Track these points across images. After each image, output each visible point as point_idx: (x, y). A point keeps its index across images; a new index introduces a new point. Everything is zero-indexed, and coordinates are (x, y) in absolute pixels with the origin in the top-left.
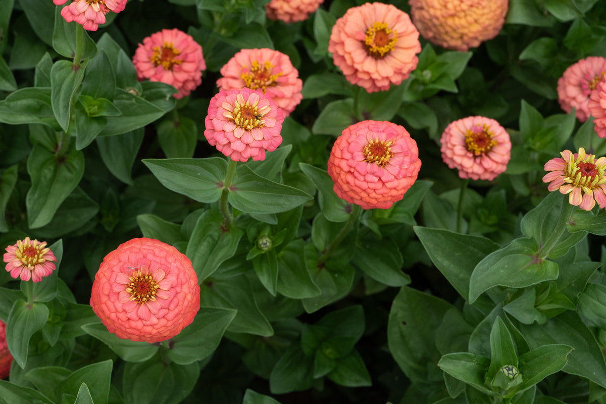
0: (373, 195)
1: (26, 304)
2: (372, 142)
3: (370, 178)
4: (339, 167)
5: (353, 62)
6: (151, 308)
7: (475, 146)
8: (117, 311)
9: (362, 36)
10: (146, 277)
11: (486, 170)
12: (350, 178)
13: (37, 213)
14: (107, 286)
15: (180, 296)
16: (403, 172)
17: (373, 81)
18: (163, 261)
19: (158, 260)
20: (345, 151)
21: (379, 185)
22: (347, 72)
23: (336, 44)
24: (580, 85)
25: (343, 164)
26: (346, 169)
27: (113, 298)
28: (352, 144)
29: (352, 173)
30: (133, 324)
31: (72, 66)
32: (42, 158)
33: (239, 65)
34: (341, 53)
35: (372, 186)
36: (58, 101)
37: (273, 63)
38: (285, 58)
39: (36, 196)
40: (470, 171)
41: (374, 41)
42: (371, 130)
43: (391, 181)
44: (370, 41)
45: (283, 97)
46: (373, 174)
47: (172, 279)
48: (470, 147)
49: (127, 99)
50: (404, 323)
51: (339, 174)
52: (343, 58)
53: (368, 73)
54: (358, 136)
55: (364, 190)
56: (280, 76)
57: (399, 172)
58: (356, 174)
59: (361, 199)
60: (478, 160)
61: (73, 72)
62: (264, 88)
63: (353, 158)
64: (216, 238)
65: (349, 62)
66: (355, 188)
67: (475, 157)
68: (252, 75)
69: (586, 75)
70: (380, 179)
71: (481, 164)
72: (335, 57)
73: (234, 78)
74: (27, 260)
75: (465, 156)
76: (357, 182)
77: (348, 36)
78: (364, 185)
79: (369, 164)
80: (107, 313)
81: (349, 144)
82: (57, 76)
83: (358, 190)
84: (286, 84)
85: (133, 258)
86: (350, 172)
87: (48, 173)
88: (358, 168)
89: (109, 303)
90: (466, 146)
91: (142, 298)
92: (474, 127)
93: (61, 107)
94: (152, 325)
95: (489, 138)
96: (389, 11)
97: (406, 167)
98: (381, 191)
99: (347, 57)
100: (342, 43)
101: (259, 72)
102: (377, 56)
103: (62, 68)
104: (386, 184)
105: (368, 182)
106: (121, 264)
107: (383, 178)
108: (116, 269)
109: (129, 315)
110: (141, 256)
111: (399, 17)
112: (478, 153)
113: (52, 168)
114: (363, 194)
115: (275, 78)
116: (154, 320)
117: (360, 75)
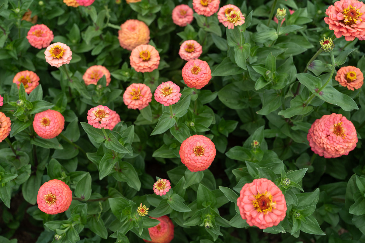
0: (207, 78)
1: (169, 200)
2: (192, 70)
3: (202, 76)
4: (193, 83)
5: (147, 66)
6: (207, 152)
7: (191, 50)
8: (202, 163)
9: (141, 60)
10: (197, 148)
11: (199, 51)
12: (199, 82)
13: (135, 186)
14: (193, 162)
15: (207, 142)
16: (205, 66)
17: (156, 65)
18: (195, 141)
19: (193, 142)
20: (190, 78)
21: (206, 75)
22: (148, 70)
23: (138, 68)
24: (180, 18)
25: (194, 81)
26: (196, 81)
27: (197, 161)
28: (189, 75)
29: (198, 80)
30: (208, 160)
31: (108, 140)
32: (117, 175)
33: (128, 98)
34: (142, 68)
35: (205, 77)
36: (118, 150)
37: (133, 88)
38: (134, 84)
39: (130, 183)
40: (197, 56)
41: (145, 57)
42: (188, 68)
43: (206, 71)
44: (144, 58)
45: (146, 91)
46: (202, 75)
47: (201, 141)
48: (191, 51)
49: (122, 134)
50: (227, 100)
51: (196, 84)
52: (144, 69)
53: (153, 64)
54: (187, 73)
55: (205, 80)
56: (139, 88)
57: (205, 68)
58: (199, 79)
59: (206, 82)
60: (195, 52)
61: (110, 141)
62: (140, 95)
63: (193, 78)
64: (179, 132)
65: (147, 68)
66: (202, 82)
67: (194, 52)
68: (134, 96)
69: (178, 15)
70: (204, 74)
71: (197, 52)
72: (141, 71)
73: (131, 102)
74: (162, 187)
75: (192, 54)
76: (201, 80)
77: (139, 63)
78: (203, 79)
79: (198, 74)
80: (200, 166)
81: (189, 76)
82: (109, 146)
83: (203, 81)
84: (143, 88)
85: (189, 149)
86: (197, 80)
87: (123, 176)
88: (198, 77)
89: (198, 164)
90: (189, 52)
91: (202, 153)
92: (185, 48)
93: (121, 150)
94: (212, 155)
95: (190, 45)
96: (138, 48)
97: (204, 65)
98: (208, 75)
99: (145, 67)
100: (140, 66)
101: (134, 94)
102: (149, 59)
103: (107, 144)
104: (207, 73)
105: (203, 77)
106: (188, 153)
107: (205, 73)
108: (189, 156)
109: (205, 160)
110: (189, 146)
111: (141, 47)
112: (193, 50)
113: (122, 174)
114: (205, 81)
115: (139, 90)
116: (211, 153)
117: (152, 67)
